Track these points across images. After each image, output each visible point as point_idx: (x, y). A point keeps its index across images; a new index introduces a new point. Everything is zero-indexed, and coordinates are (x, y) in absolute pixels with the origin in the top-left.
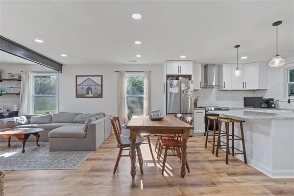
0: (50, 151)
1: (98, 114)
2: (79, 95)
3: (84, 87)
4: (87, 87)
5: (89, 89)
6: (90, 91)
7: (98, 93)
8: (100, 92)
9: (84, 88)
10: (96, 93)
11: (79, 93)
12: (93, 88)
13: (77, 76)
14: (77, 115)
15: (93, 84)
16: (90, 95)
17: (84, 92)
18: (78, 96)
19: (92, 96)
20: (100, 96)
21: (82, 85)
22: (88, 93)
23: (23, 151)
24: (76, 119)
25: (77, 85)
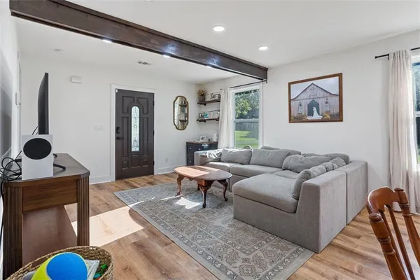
0: (235, 218)
1: (332, 157)
2: (295, 118)
3: (303, 102)
4: (309, 101)
5: (312, 106)
6: (315, 109)
7: (332, 112)
8: (336, 111)
9: (303, 104)
10: (328, 112)
11: (295, 114)
12: (321, 102)
13: (290, 84)
14: (289, 154)
15: (321, 94)
16: (316, 116)
17: (304, 110)
18: (292, 119)
19: (320, 117)
20: (338, 117)
21: (299, 98)
22: (311, 113)
23: (204, 206)
24: (288, 161)
25: (290, 100)
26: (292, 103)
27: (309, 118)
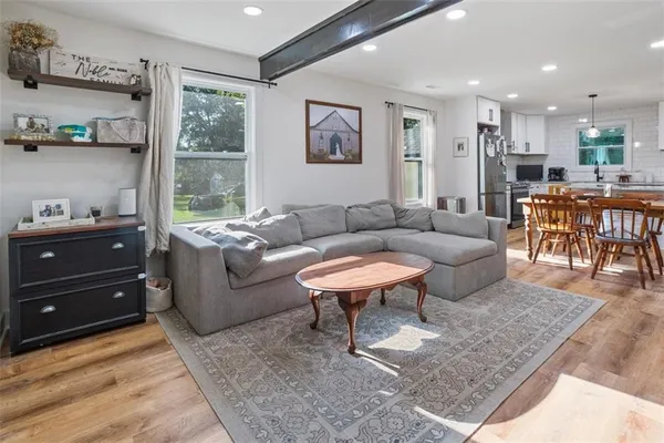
2: (315, 156)
3: (325, 133)
4: (332, 134)
5: (335, 140)
6: (338, 145)
7: (353, 152)
9: (325, 138)
10: (350, 151)
11: (314, 150)
15: (344, 127)
17: (326, 147)
18: (310, 158)
19: (341, 157)
20: (357, 159)
21: (321, 127)
22: (333, 152)
25: (308, 128)
26: (312, 132)
27: (332, 157)
